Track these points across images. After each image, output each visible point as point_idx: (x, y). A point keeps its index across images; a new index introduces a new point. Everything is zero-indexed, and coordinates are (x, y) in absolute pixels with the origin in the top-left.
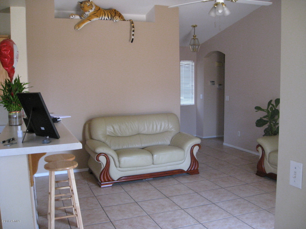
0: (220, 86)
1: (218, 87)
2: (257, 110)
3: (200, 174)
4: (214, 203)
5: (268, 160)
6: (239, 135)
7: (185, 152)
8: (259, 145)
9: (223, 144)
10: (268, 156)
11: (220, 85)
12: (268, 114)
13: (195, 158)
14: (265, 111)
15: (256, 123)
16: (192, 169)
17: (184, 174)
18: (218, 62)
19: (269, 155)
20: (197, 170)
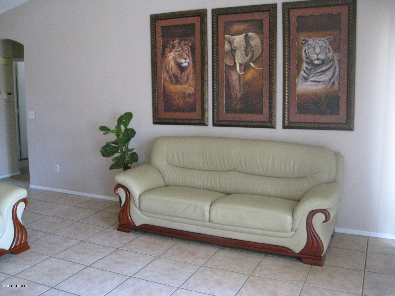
0: (10, 96)
1: (6, 98)
2: (104, 132)
3: (31, 249)
4: (53, 288)
5: (138, 206)
6: (57, 171)
7: (5, 218)
8: (119, 186)
9: (29, 187)
10: (138, 200)
11: (9, 94)
12: (118, 137)
13: (20, 223)
14: (113, 132)
15: (101, 152)
16: (18, 244)
17: (6, 255)
18: (3, 57)
19: (139, 198)
20: (26, 243)
